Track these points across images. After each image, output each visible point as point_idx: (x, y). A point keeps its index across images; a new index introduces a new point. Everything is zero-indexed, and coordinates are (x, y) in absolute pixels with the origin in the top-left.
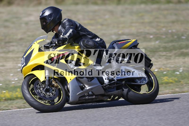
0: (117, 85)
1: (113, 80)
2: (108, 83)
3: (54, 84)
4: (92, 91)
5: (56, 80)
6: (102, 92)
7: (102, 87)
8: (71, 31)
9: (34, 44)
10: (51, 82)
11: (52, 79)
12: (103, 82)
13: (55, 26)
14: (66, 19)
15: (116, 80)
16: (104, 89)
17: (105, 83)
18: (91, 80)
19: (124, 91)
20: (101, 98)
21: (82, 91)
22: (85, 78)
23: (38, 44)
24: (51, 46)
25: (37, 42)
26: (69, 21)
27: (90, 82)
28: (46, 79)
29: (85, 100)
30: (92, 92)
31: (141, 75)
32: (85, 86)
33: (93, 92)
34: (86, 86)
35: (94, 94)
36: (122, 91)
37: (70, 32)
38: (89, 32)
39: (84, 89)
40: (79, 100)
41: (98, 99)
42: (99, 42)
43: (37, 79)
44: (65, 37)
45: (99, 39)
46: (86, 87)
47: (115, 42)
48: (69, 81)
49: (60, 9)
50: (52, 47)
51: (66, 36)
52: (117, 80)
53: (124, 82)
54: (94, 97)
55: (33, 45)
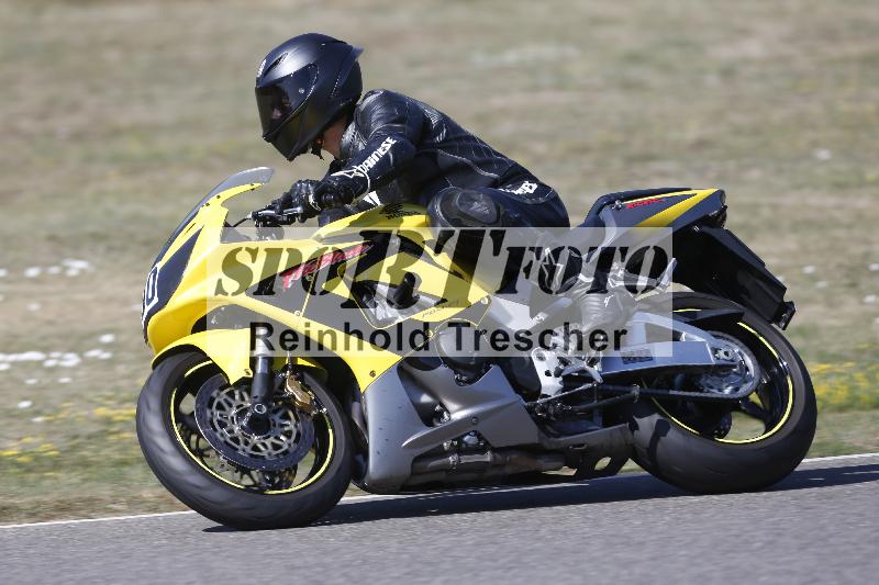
0: (600, 403)
1: (584, 377)
2: (557, 393)
3: (294, 396)
4: (478, 428)
5: (306, 375)
6: (529, 433)
7: (530, 410)
8: (389, 146)
9: (208, 205)
10: (277, 384)
11: (285, 369)
12: (536, 389)
13: (326, 128)
14: (373, 93)
15: (599, 379)
16: (538, 420)
17: (543, 392)
18: (471, 375)
19: (638, 429)
20: (526, 464)
21: (427, 431)
22: (442, 369)
23: (224, 204)
24: (285, 219)
25: (219, 197)
26: (390, 99)
27: (469, 386)
28: (254, 372)
29: (444, 473)
30: (478, 435)
31: (726, 353)
32: (444, 408)
33: (484, 434)
34: (451, 406)
35: (487, 443)
36: (630, 433)
37: (383, 153)
38: (489, 151)
39: (439, 421)
40: (414, 473)
41: (508, 470)
42: (528, 201)
43: (214, 369)
44: (356, 174)
45: (531, 188)
46: (448, 412)
47: (609, 200)
48: (364, 381)
49: (351, 47)
50: (291, 220)
51: (359, 168)
52: (603, 377)
53: (636, 390)
54: (488, 457)
55: (203, 211)
